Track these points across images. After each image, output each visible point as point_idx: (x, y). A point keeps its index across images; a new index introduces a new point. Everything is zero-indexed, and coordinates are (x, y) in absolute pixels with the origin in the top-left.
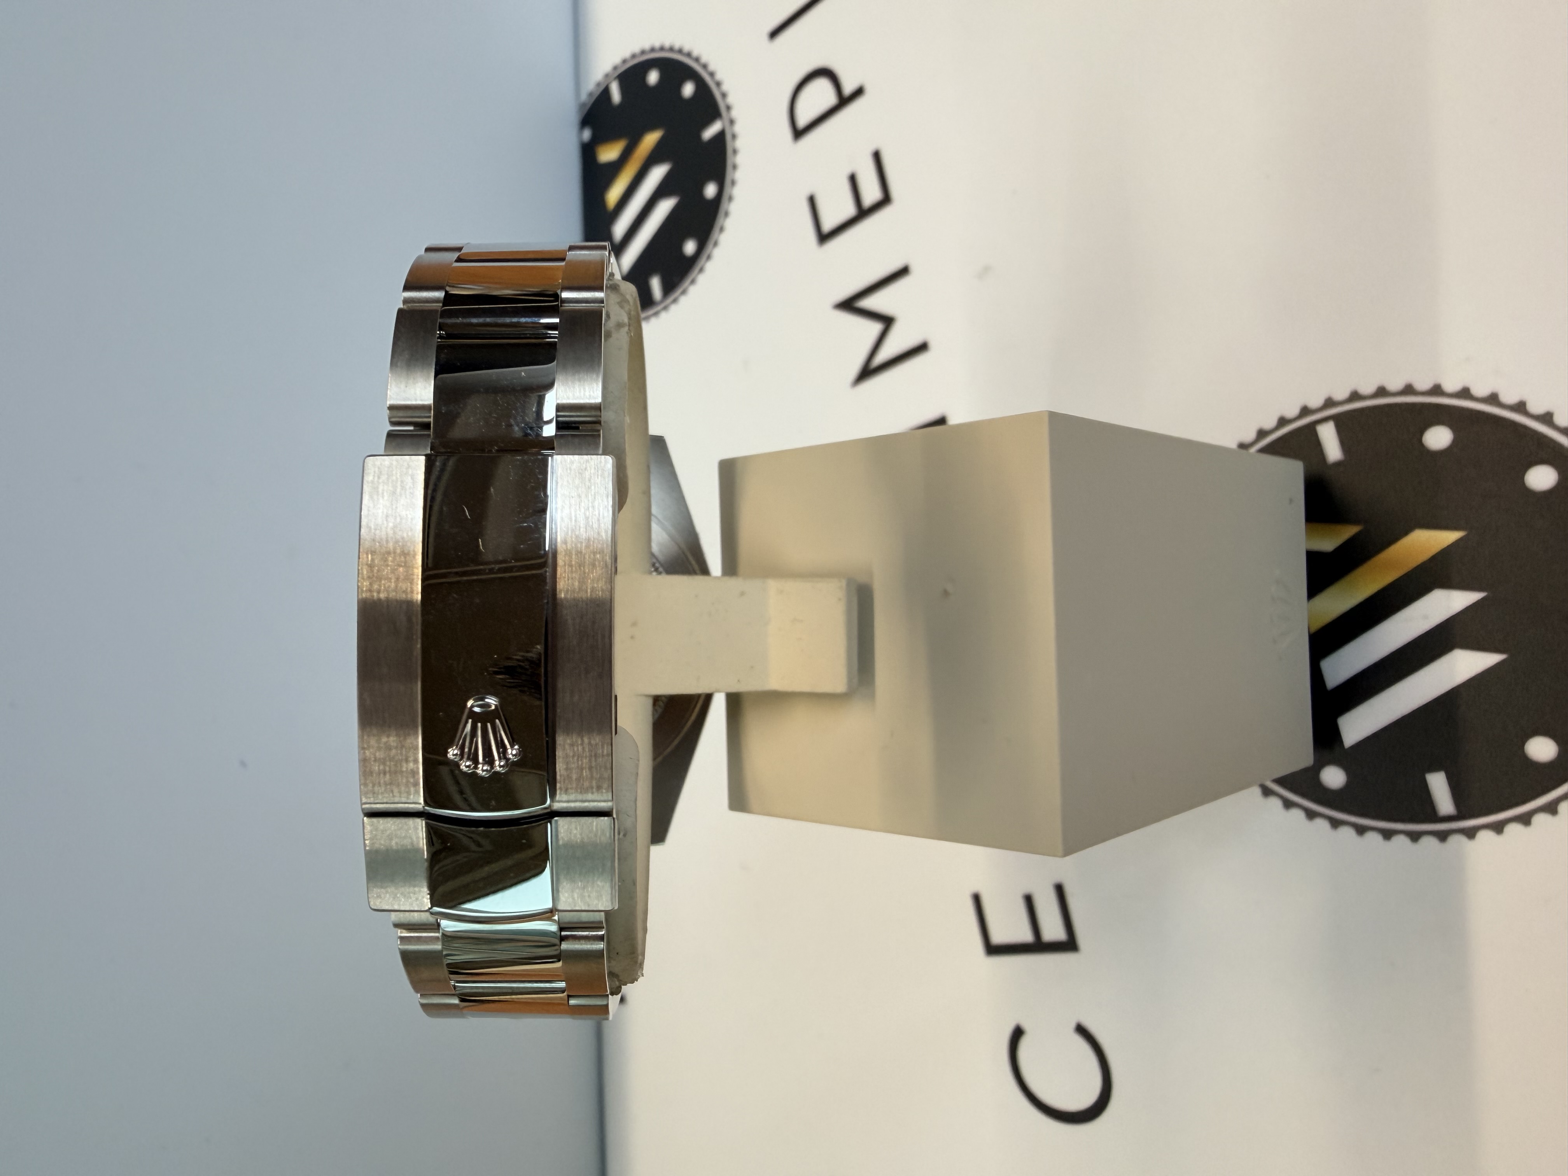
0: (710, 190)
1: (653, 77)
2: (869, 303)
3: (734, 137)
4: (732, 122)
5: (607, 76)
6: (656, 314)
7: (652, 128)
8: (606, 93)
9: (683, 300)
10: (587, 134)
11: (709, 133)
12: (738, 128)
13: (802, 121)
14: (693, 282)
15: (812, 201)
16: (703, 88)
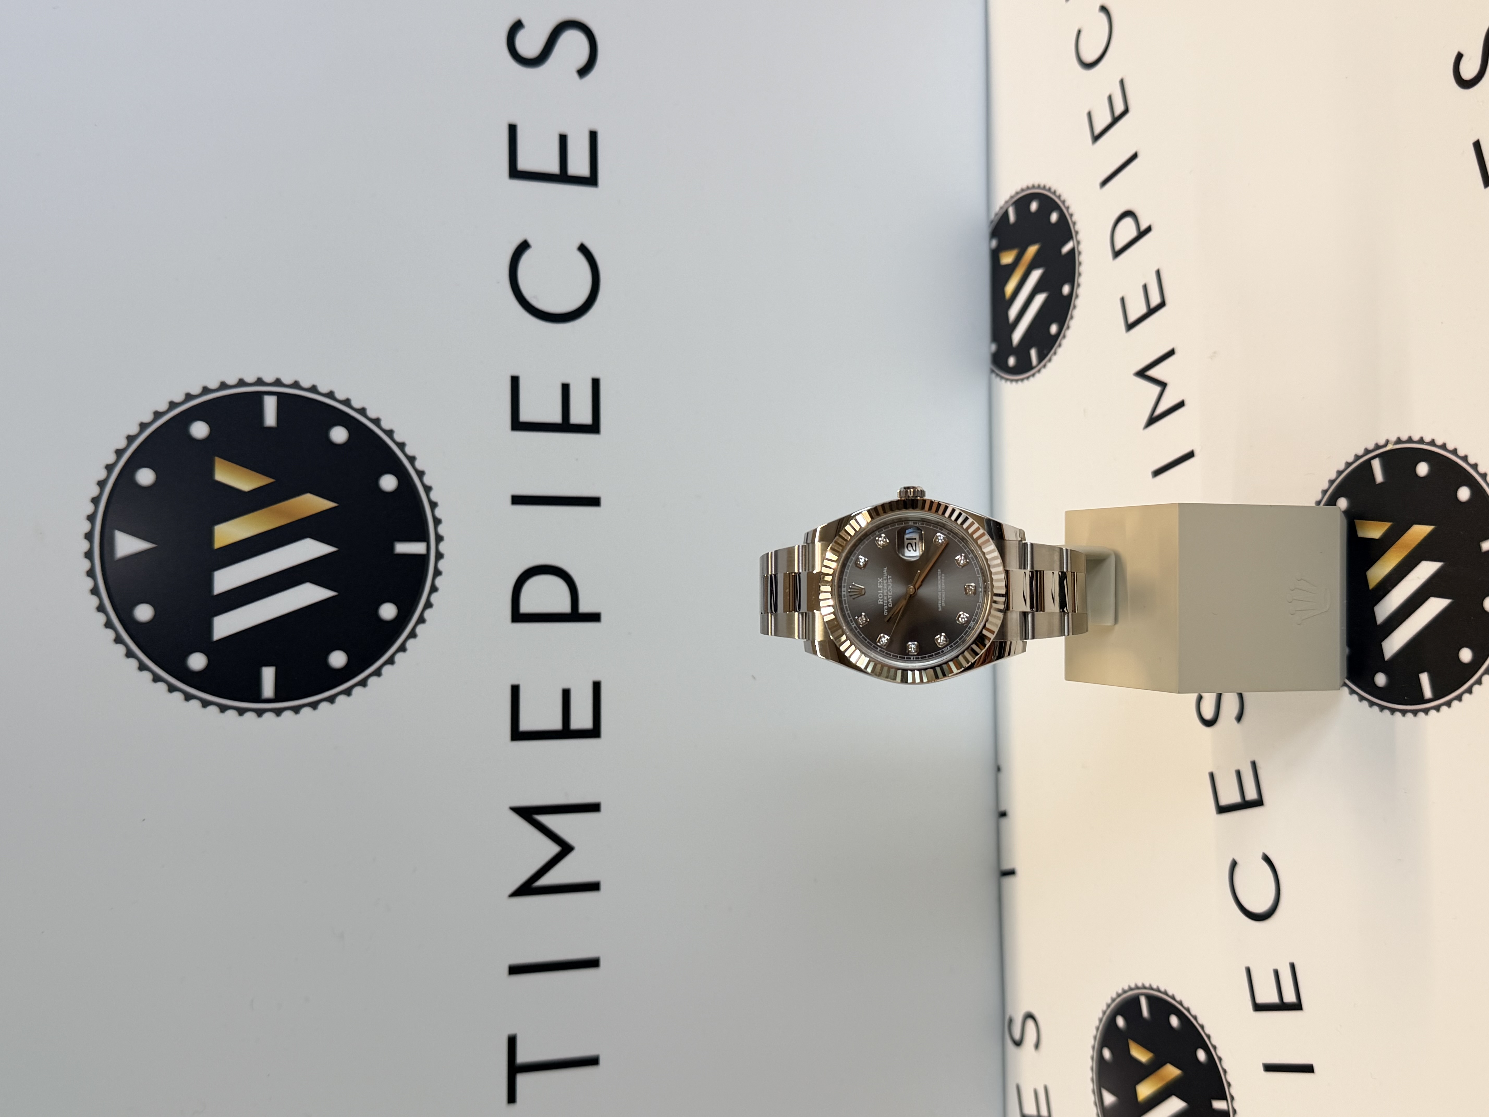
0: (1066, 290)
1: (1034, 206)
2: (1152, 373)
3: (1080, 253)
4: (1078, 243)
5: (1006, 202)
6: (1033, 375)
7: (1032, 243)
8: (1006, 214)
9: (1049, 365)
10: (994, 243)
11: (1066, 249)
12: (1082, 247)
13: (1119, 246)
14: (1055, 353)
15: (1123, 300)
16: (1063, 217)
